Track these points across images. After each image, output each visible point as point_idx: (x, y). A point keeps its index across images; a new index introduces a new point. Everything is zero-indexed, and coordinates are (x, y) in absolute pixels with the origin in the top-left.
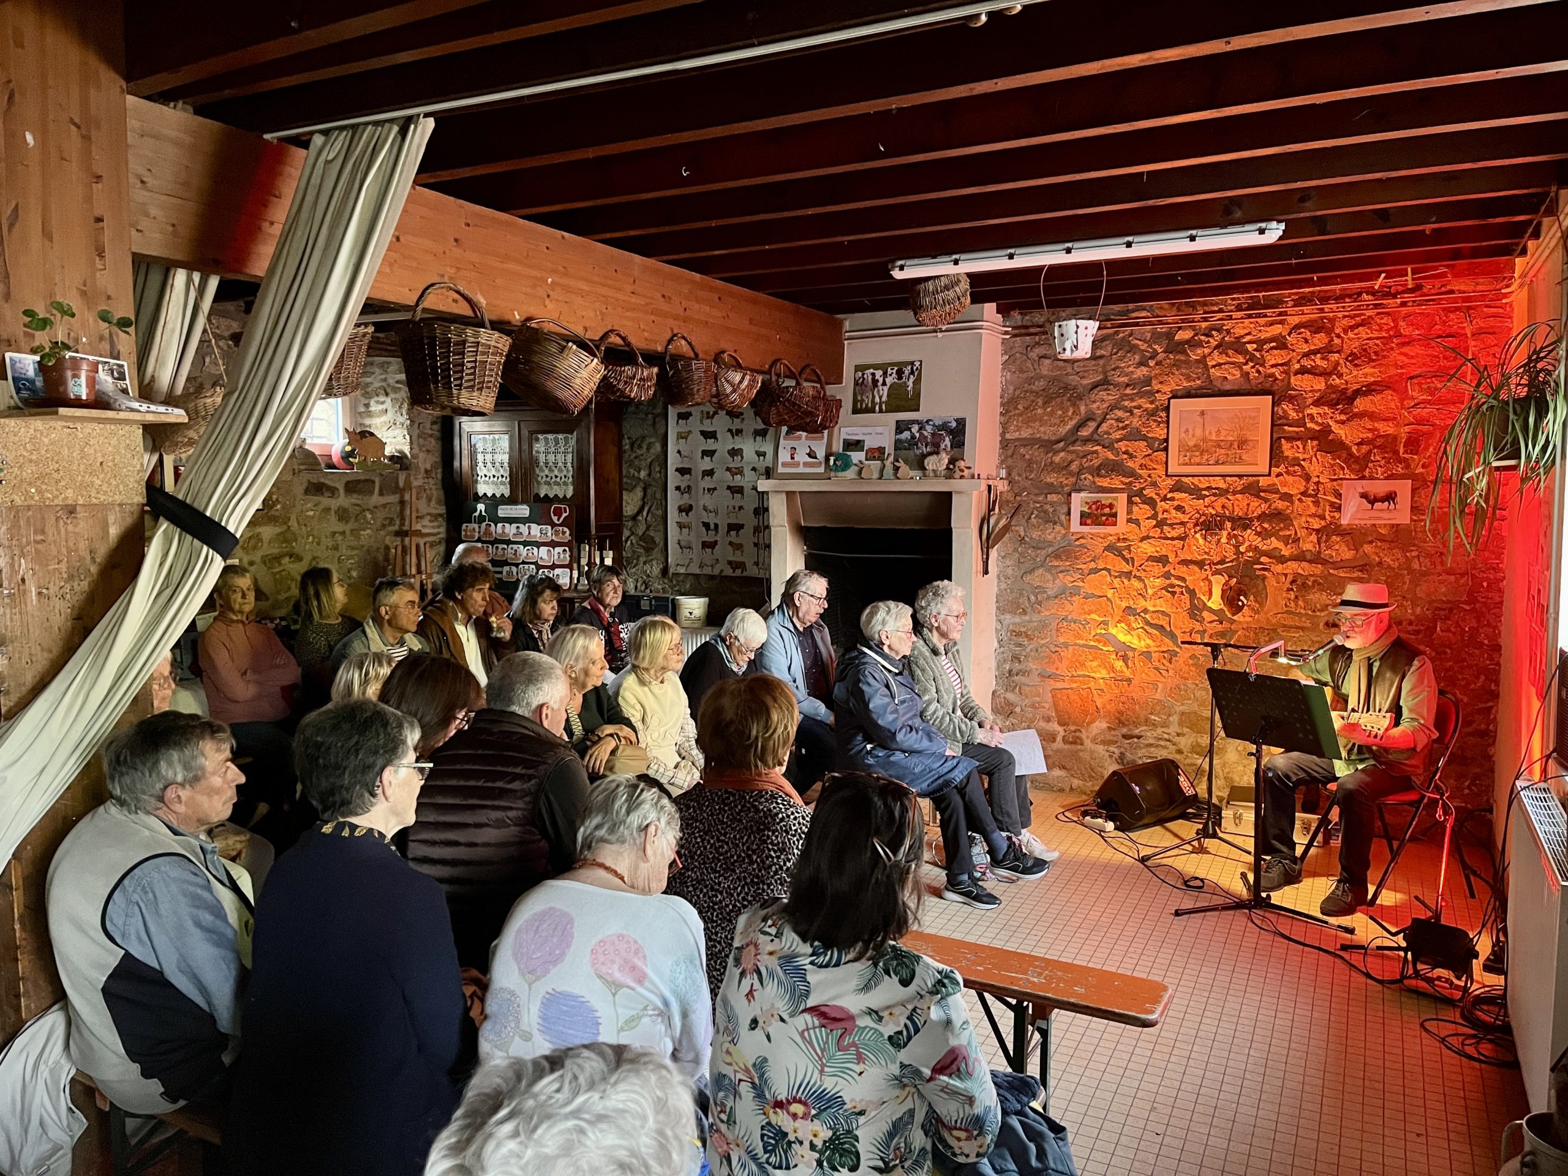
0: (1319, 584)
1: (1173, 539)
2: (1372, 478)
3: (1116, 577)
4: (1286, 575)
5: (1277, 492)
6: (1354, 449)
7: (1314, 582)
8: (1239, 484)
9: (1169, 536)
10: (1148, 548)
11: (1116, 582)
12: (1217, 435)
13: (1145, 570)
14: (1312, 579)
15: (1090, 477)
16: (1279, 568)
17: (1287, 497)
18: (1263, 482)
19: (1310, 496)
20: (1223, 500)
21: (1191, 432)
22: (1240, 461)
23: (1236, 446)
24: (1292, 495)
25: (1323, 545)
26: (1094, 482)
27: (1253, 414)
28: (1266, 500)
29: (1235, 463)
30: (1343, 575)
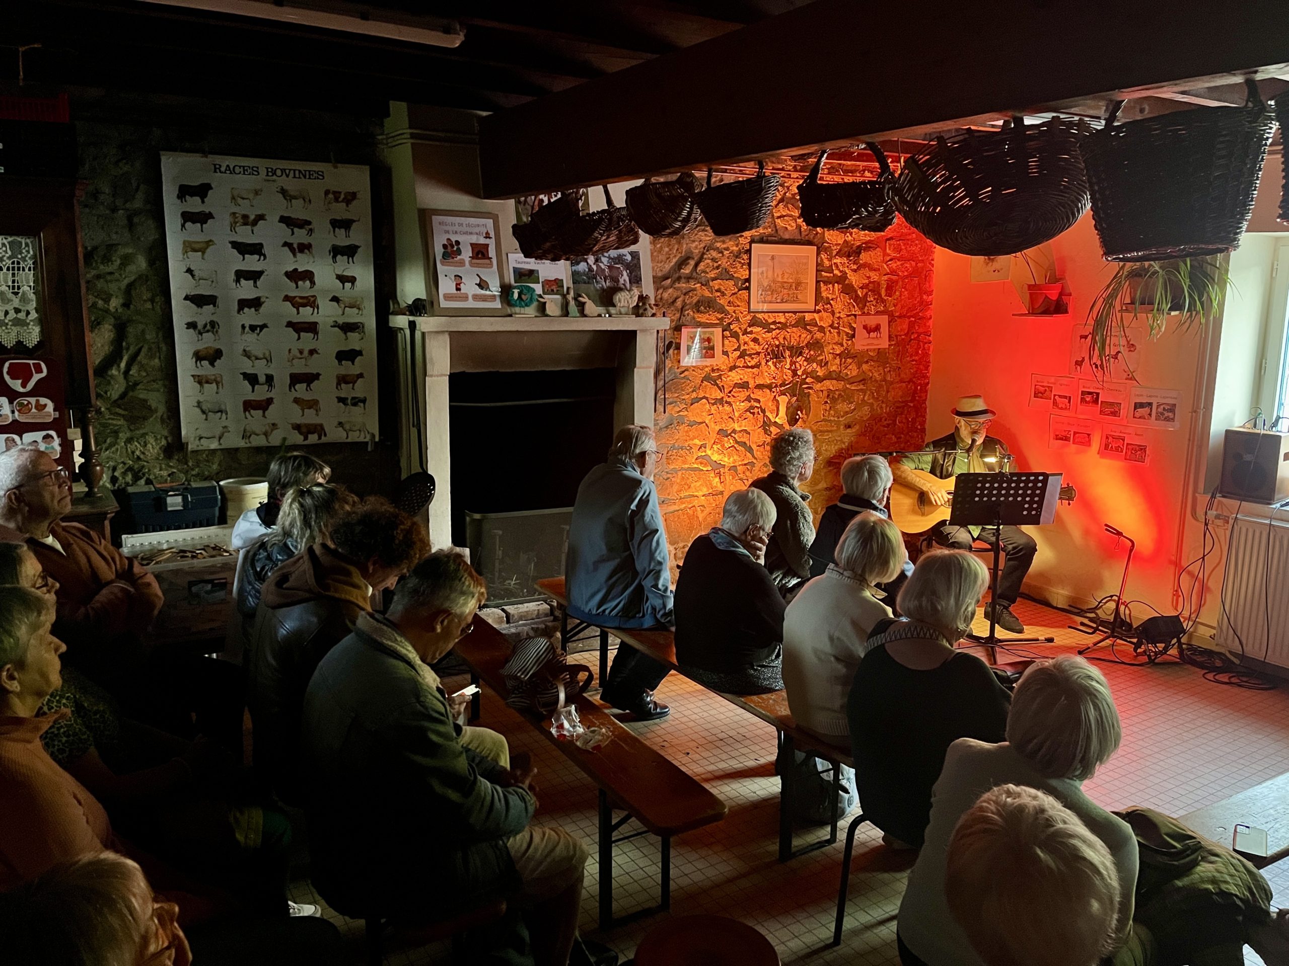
0: (842, 396)
1: (752, 367)
2: (869, 314)
3: (713, 404)
4: (822, 391)
5: (816, 325)
6: (859, 293)
7: (840, 395)
8: (793, 318)
9: (749, 364)
10: (735, 377)
11: (714, 408)
12: (782, 278)
13: (734, 396)
14: (837, 393)
15: (691, 313)
16: (818, 386)
17: (822, 329)
18: (808, 317)
19: (835, 328)
20: (783, 332)
21: (765, 275)
22: (796, 300)
23: (794, 287)
24: (824, 328)
25: (843, 365)
26: (694, 318)
27: (805, 261)
28: (810, 332)
29: (794, 302)
30: (853, 388)
